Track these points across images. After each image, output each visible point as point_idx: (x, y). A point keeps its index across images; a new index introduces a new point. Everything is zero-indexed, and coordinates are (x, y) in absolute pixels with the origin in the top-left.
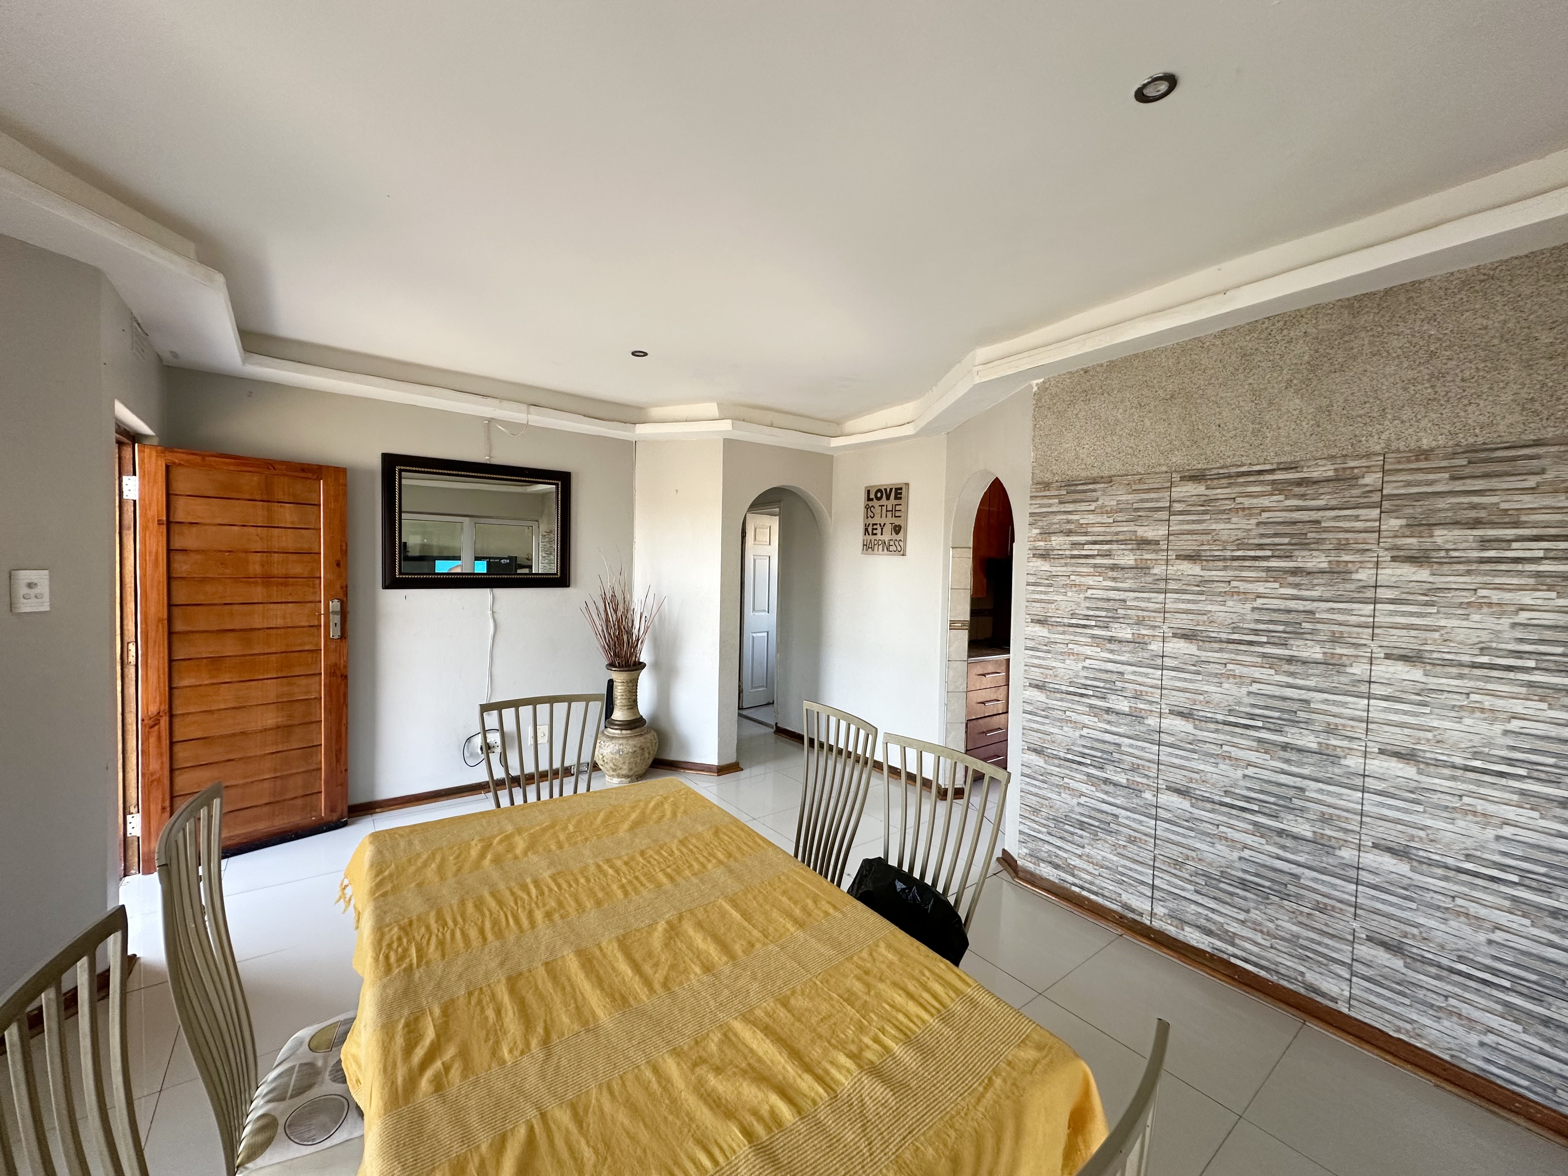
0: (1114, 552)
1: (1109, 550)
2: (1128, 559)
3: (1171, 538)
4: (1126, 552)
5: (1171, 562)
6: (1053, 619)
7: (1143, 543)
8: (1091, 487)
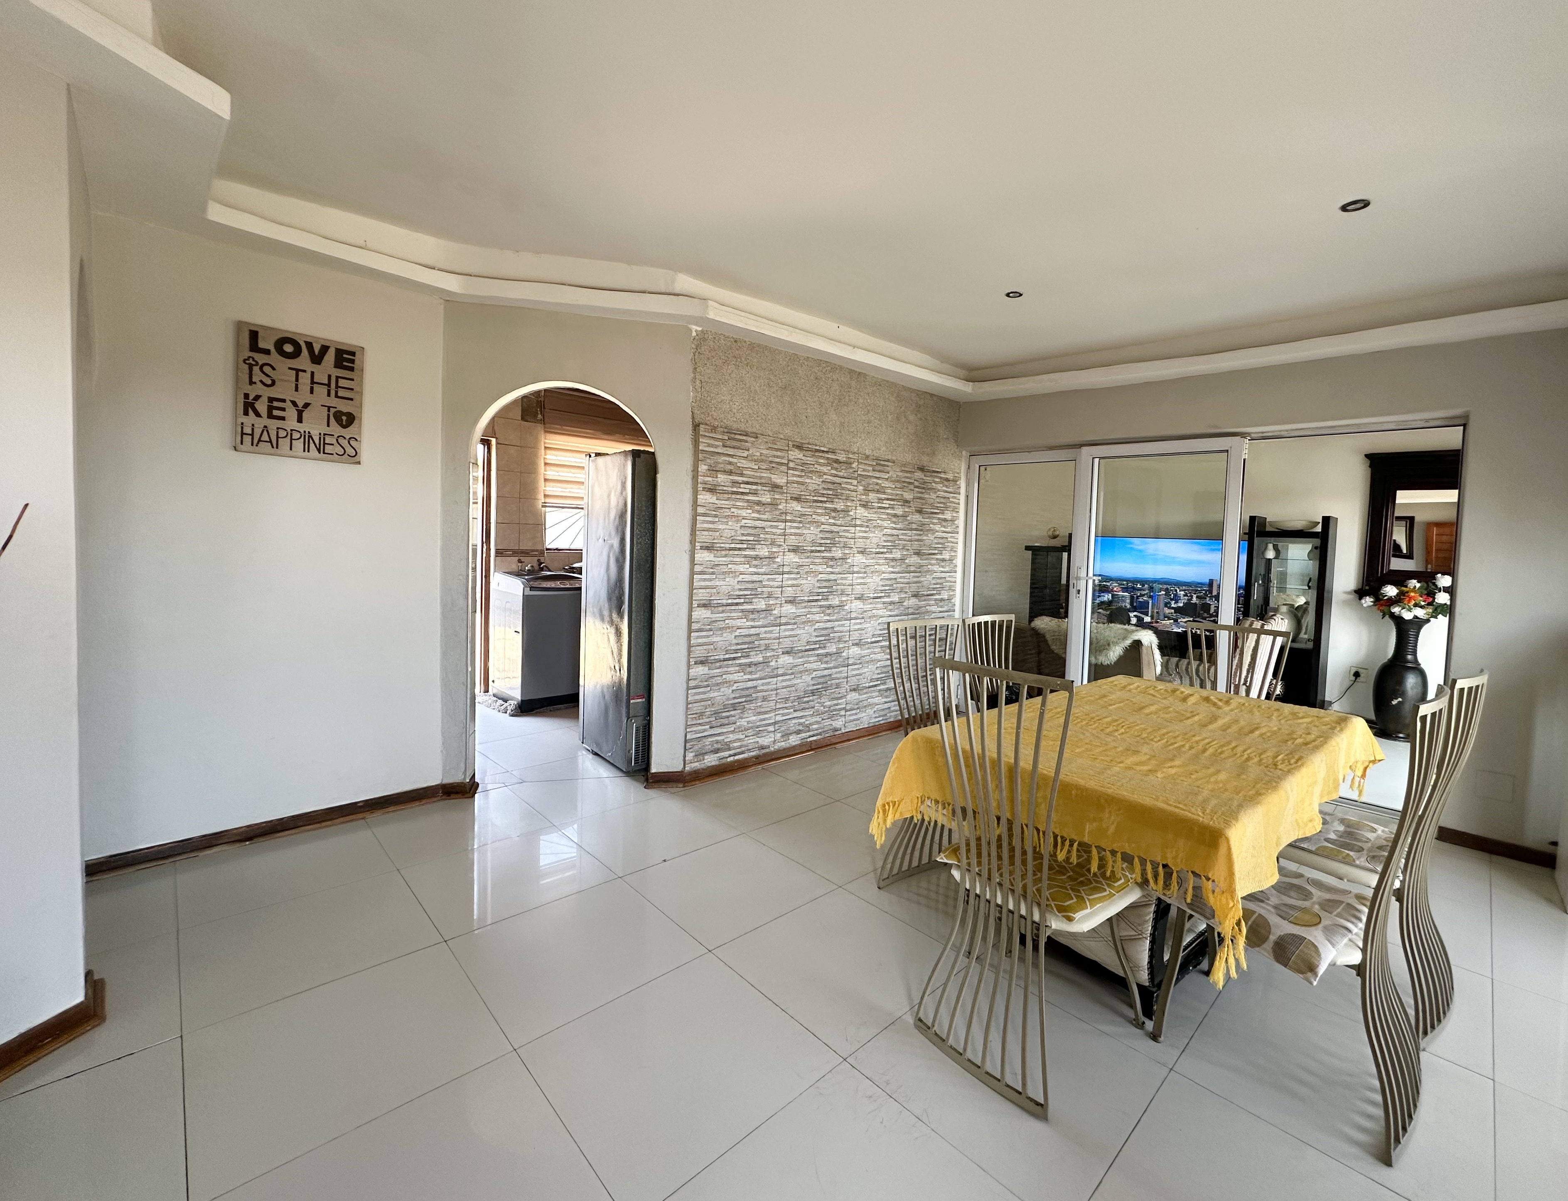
0: (759, 492)
1: (757, 490)
2: (766, 498)
3: (788, 485)
4: (766, 492)
5: (788, 501)
6: (718, 545)
7: (775, 487)
8: (744, 438)
